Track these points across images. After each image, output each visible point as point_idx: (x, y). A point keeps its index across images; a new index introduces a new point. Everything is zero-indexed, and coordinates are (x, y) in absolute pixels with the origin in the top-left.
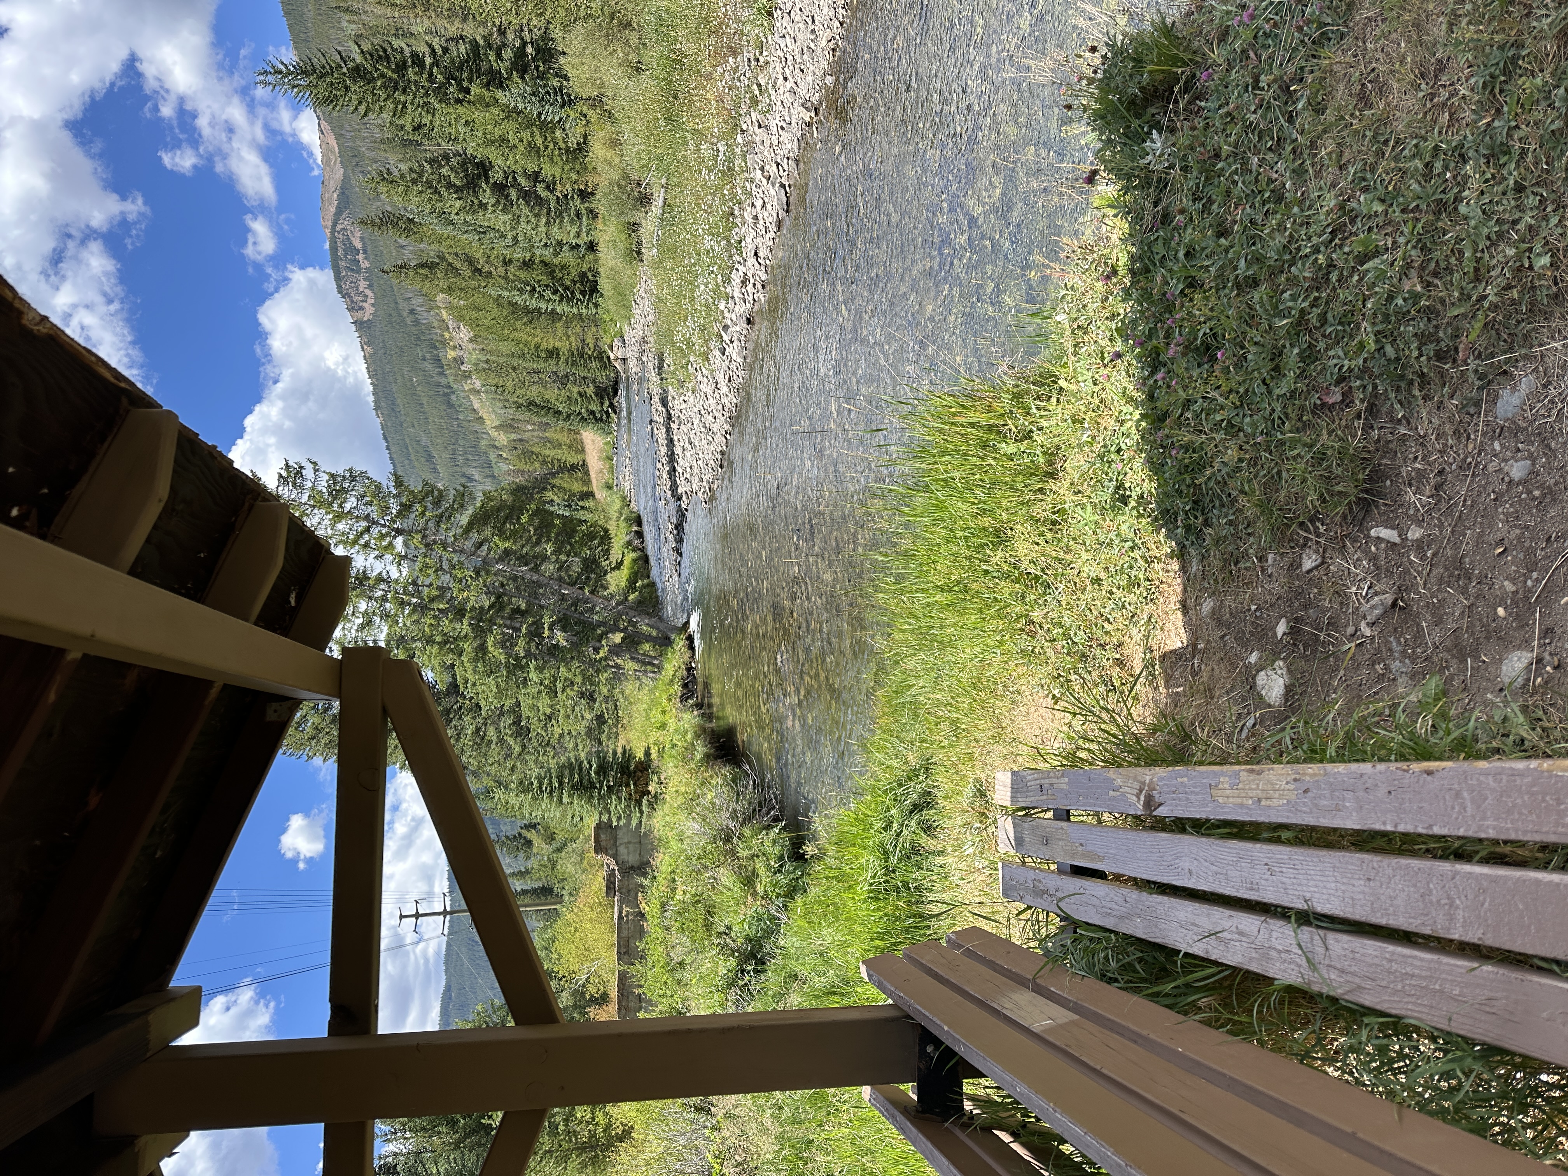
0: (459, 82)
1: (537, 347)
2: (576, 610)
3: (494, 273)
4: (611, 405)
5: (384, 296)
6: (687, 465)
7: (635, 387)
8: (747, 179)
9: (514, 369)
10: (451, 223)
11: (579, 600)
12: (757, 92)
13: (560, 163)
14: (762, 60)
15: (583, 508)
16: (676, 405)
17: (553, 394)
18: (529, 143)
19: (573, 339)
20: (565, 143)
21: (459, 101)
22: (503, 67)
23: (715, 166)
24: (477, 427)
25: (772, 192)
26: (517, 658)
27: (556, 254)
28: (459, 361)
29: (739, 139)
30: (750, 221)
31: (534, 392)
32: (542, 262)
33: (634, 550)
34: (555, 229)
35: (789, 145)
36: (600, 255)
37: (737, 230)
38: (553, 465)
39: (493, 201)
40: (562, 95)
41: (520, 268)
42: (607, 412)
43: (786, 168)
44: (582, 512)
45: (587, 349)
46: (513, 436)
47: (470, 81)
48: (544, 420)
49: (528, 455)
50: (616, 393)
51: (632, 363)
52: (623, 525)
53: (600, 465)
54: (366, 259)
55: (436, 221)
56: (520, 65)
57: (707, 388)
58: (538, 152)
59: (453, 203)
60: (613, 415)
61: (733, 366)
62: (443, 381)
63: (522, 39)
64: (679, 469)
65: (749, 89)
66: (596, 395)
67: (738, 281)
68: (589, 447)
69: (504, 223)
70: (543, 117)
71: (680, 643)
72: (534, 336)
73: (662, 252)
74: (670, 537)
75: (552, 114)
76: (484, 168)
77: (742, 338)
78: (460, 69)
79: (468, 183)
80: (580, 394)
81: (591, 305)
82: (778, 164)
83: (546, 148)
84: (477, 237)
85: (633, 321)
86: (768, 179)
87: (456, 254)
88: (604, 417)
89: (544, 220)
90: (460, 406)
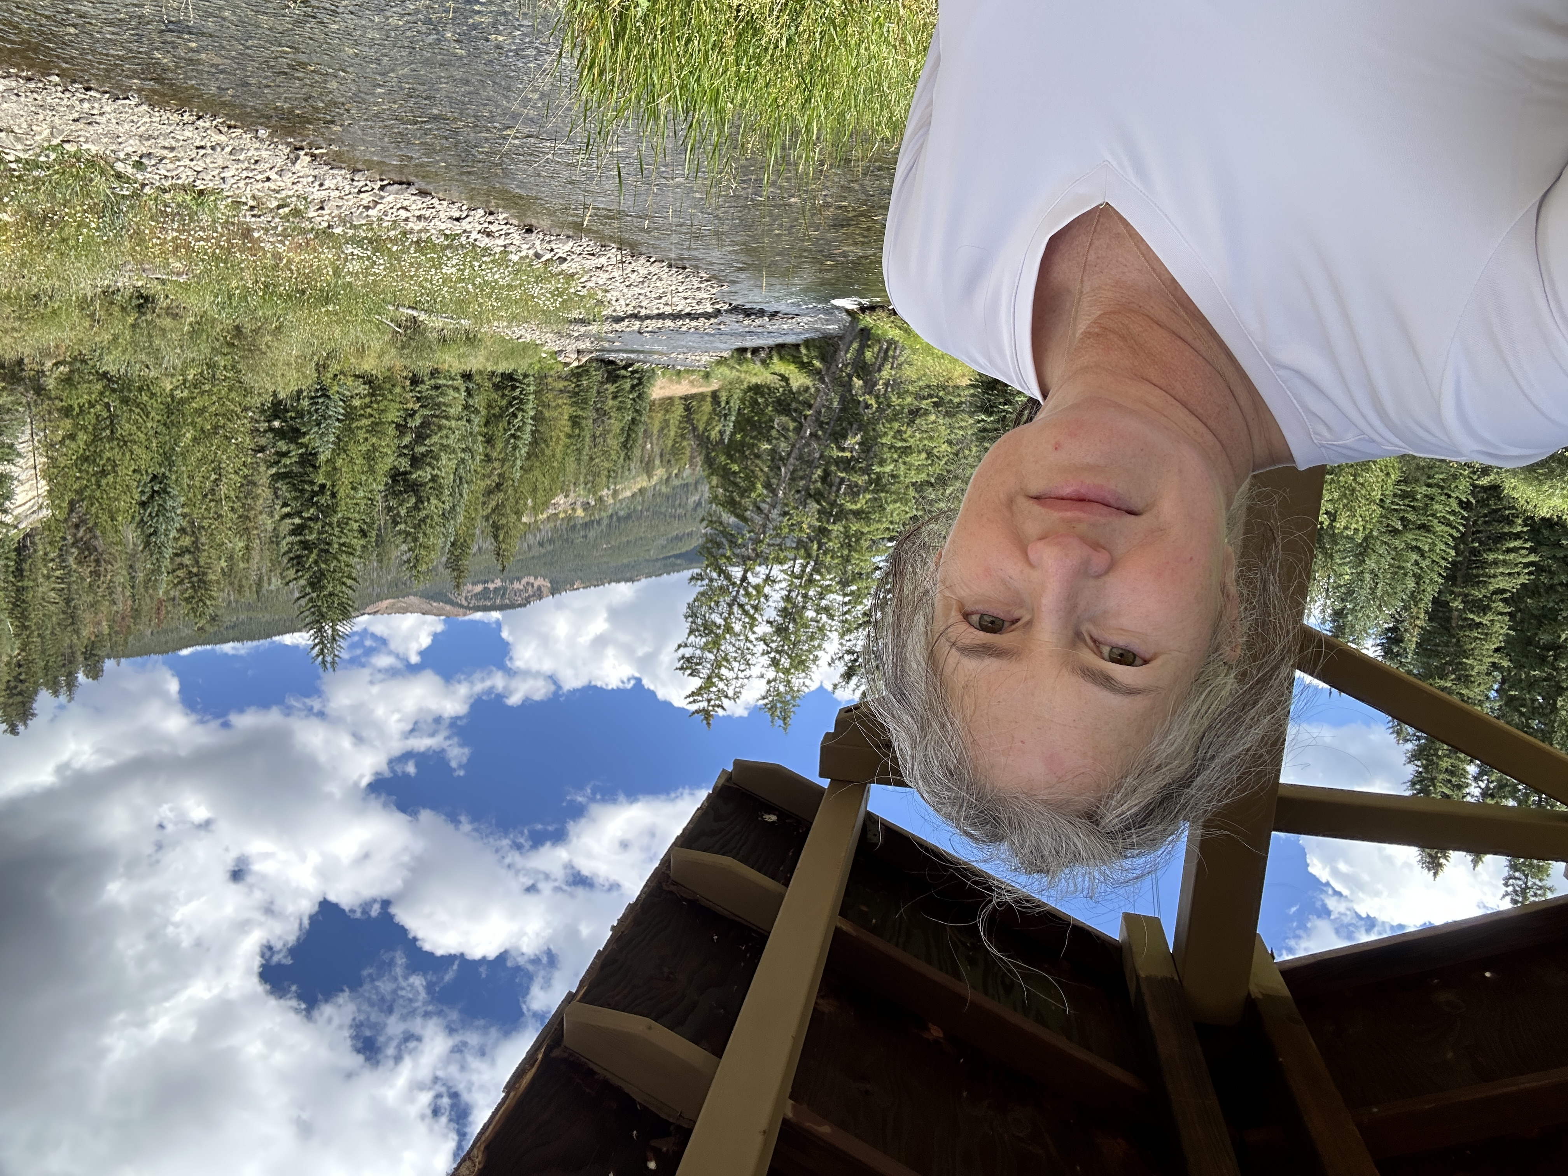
0: (314, 494)
1: (569, 436)
2: (827, 423)
3: (499, 471)
4: (625, 367)
5: (527, 567)
6: (683, 302)
7: (606, 345)
8: (380, 225)
9: (591, 459)
10: (453, 508)
11: (817, 420)
12: (287, 210)
13: (386, 403)
14: (252, 203)
15: (727, 403)
16: (621, 309)
17: (615, 425)
18: (368, 431)
19: (560, 402)
20: (365, 396)
21: (333, 495)
22: (296, 452)
23: (369, 258)
24: (649, 494)
25: (391, 198)
26: (870, 482)
27: (477, 412)
28: (586, 506)
29: (338, 230)
30: (422, 224)
31: (614, 443)
32: (485, 425)
33: (771, 358)
34: (452, 411)
35: (337, 179)
36: (474, 370)
37: (433, 238)
38: (684, 428)
39: (428, 469)
40: (317, 397)
41: (493, 446)
42: (633, 372)
43: (362, 183)
44: (732, 404)
45: (570, 388)
46: (657, 462)
47: (312, 483)
48: (641, 434)
49: (676, 451)
50: (612, 363)
51: (582, 346)
52: (744, 367)
53: (685, 382)
54: (493, 581)
55: (452, 522)
56: (292, 434)
57: (602, 278)
58: (377, 424)
59: (433, 506)
60: (636, 366)
61: (578, 250)
62: (605, 522)
63: (265, 431)
64: (687, 310)
65: (285, 218)
66: (614, 382)
67: (487, 240)
68: (667, 393)
69: (449, 459)
70: (340, 417)
71: (868, 320)
72: (558, 438)
73: (464, 314)
74: (758, 322)
75: (337, 409)
76: (396, 475)
77: (547, 238)
78: (302, 491)
79: (413, 491)
80: (615, 398)
81: (525, 381)
82: (360, 192)
83: (371, 415)
84: (466, 486)
85: (538, 342)
86: (376, 203)
87: (484, 503)
88: (637, 375)
89: (444, 421)
90: (629, 508)
